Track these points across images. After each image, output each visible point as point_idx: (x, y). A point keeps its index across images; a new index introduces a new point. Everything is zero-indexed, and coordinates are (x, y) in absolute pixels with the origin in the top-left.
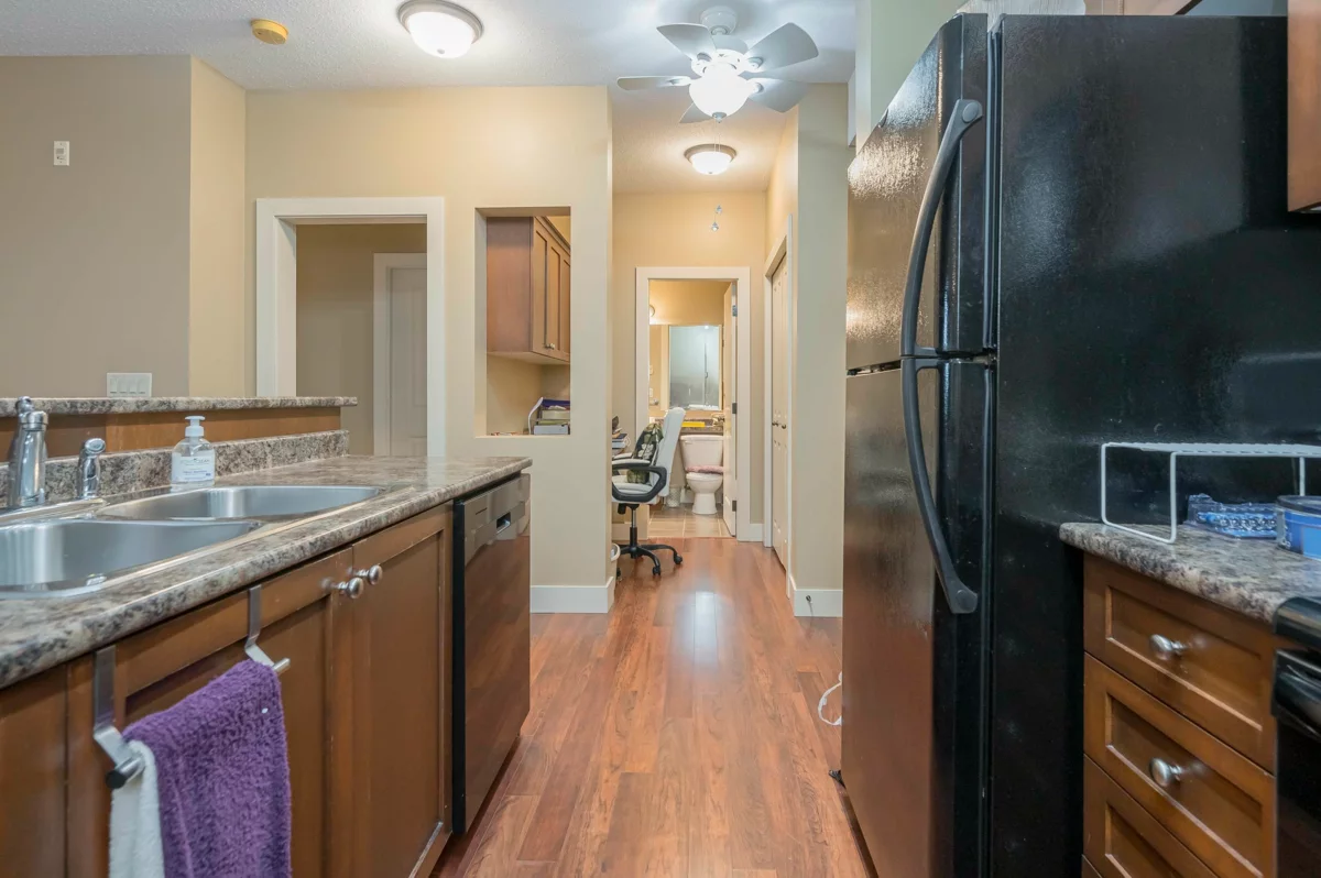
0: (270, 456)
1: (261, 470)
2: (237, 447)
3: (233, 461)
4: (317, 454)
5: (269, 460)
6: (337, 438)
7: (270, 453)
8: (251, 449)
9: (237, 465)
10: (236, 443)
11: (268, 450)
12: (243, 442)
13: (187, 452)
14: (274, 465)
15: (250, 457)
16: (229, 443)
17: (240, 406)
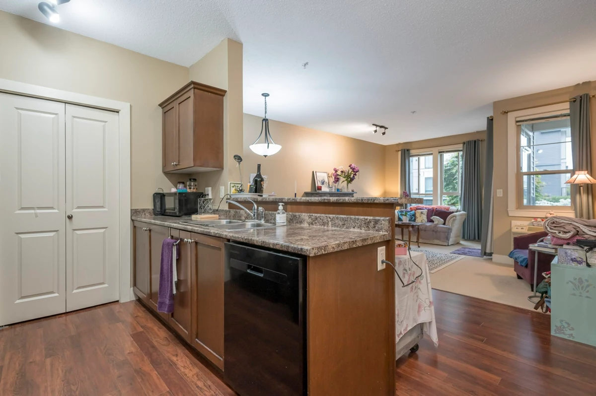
0: (330, 222)
1: (326, 227)
2: (316, 216)
3: (314, 221)
4: (360, 227)
5: (330, 224)
6: (376, 222)
7: (331, 221)
8: (322, 218)
9: (316, 223)
10: (316, 215)
11: (329, 220)
12: (319, 215)
13: (279, 213)
14: (332, 227)
15: (321, 221)
16: (313, 215)
17: (318, 201)
